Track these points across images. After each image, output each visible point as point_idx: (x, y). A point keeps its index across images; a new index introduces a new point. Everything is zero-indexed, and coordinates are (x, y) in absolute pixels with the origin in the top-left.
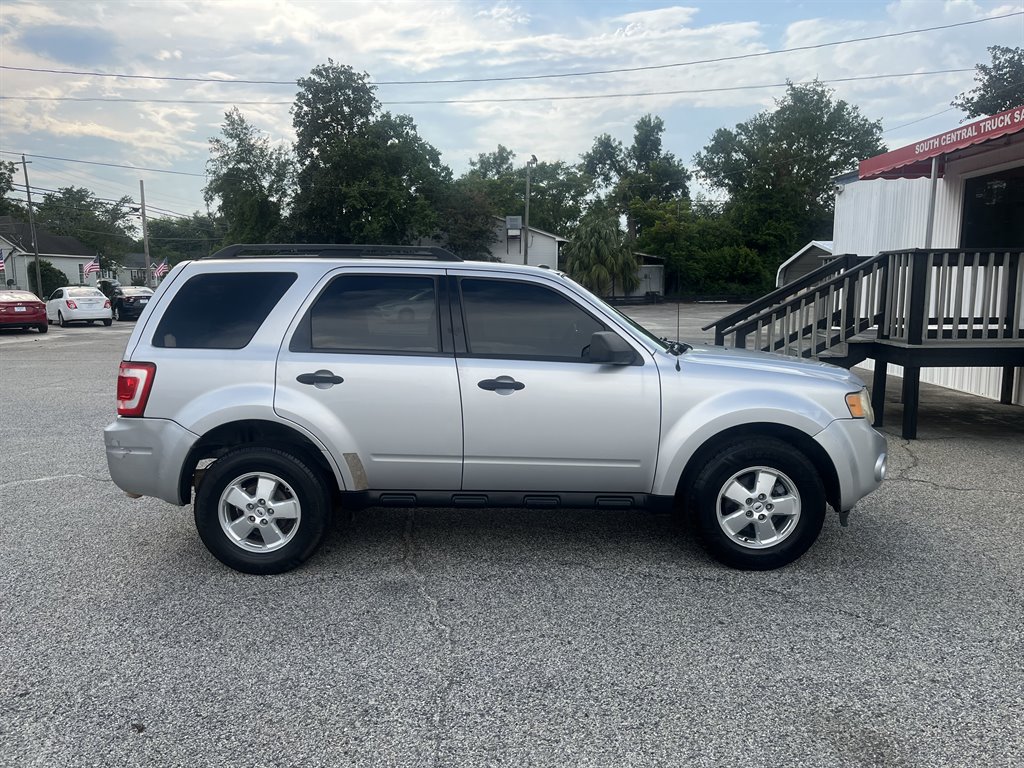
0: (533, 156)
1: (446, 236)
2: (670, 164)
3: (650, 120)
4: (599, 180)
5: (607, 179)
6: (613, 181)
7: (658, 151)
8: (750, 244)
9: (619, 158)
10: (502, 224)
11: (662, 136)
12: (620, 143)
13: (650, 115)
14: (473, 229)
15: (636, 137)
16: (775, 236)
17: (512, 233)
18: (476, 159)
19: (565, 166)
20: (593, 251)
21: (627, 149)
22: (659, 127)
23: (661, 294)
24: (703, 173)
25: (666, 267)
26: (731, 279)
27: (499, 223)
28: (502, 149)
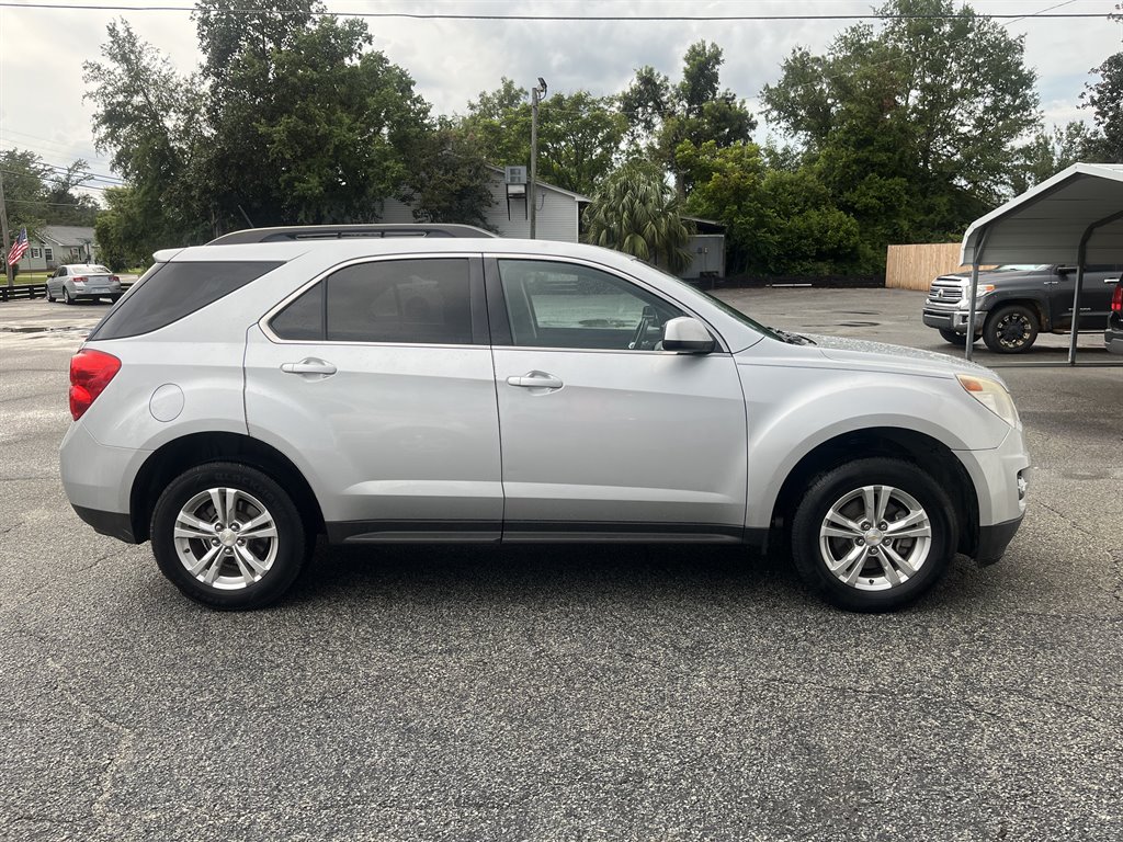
0: (541, 80)
1: (417, 196)
2: (730, 108)
3: (704, 48)
4: (639, 127)
5: (649, 126)
6: (657, 128)
7: (714, 91)
8: (847, 208)
9: (665, 99)
10: (498, 178)
11: (721, 70)
12: (666, 79)
13: (704, 42)
14: (455, 187)
15: (686, 71)
16: (879, 199)
17: (513, 189)
18: (476, 101)
19: (589, 99)
20: (625, 215)
21: (674, 87)
22: (716, 57)
23: (721, 275)
24: (775, 113)
25: (728, 237)
26: (821, 256)
27: (494, 177)
28: (509, 86)
